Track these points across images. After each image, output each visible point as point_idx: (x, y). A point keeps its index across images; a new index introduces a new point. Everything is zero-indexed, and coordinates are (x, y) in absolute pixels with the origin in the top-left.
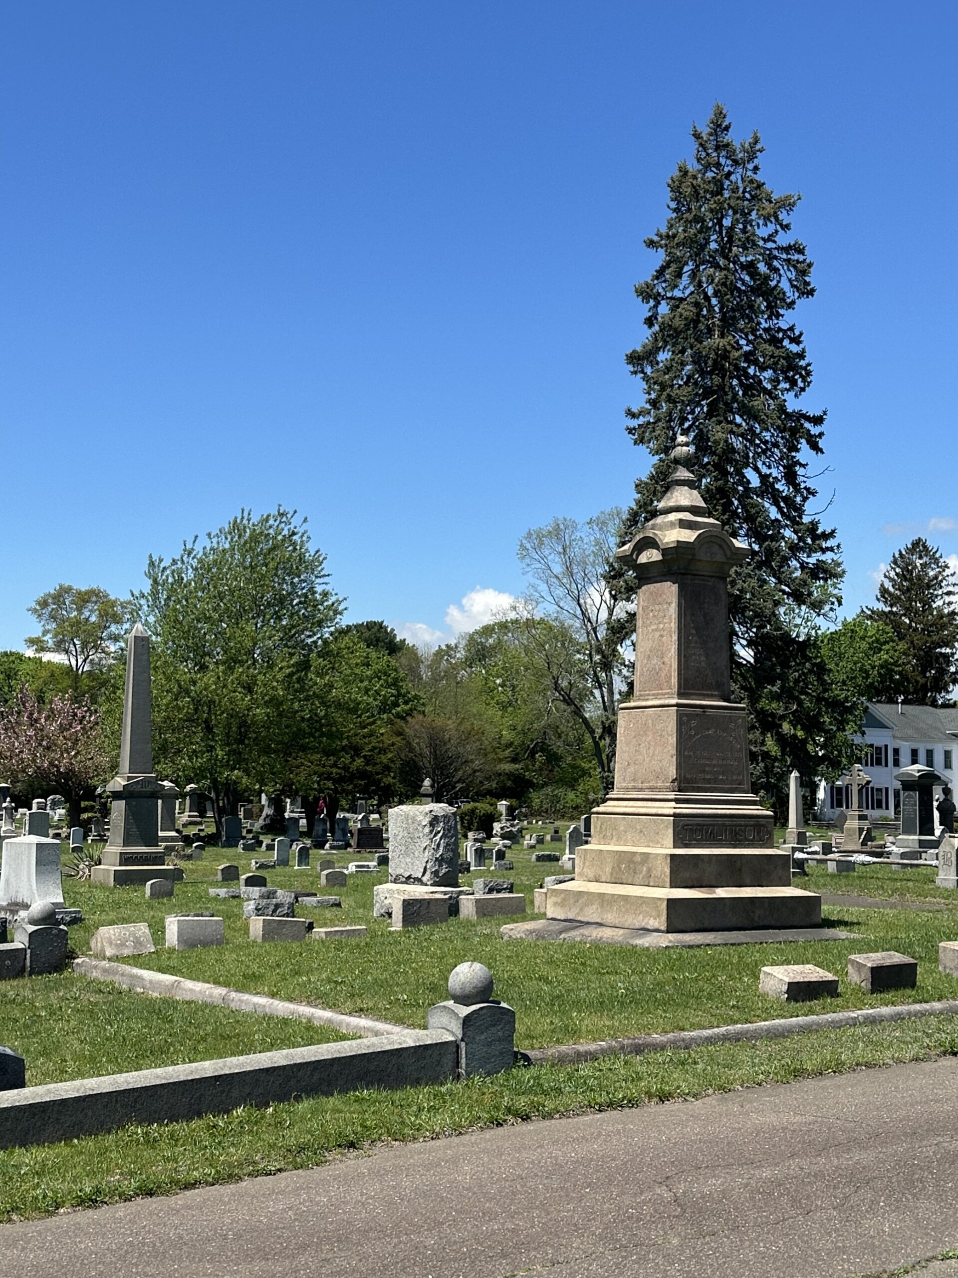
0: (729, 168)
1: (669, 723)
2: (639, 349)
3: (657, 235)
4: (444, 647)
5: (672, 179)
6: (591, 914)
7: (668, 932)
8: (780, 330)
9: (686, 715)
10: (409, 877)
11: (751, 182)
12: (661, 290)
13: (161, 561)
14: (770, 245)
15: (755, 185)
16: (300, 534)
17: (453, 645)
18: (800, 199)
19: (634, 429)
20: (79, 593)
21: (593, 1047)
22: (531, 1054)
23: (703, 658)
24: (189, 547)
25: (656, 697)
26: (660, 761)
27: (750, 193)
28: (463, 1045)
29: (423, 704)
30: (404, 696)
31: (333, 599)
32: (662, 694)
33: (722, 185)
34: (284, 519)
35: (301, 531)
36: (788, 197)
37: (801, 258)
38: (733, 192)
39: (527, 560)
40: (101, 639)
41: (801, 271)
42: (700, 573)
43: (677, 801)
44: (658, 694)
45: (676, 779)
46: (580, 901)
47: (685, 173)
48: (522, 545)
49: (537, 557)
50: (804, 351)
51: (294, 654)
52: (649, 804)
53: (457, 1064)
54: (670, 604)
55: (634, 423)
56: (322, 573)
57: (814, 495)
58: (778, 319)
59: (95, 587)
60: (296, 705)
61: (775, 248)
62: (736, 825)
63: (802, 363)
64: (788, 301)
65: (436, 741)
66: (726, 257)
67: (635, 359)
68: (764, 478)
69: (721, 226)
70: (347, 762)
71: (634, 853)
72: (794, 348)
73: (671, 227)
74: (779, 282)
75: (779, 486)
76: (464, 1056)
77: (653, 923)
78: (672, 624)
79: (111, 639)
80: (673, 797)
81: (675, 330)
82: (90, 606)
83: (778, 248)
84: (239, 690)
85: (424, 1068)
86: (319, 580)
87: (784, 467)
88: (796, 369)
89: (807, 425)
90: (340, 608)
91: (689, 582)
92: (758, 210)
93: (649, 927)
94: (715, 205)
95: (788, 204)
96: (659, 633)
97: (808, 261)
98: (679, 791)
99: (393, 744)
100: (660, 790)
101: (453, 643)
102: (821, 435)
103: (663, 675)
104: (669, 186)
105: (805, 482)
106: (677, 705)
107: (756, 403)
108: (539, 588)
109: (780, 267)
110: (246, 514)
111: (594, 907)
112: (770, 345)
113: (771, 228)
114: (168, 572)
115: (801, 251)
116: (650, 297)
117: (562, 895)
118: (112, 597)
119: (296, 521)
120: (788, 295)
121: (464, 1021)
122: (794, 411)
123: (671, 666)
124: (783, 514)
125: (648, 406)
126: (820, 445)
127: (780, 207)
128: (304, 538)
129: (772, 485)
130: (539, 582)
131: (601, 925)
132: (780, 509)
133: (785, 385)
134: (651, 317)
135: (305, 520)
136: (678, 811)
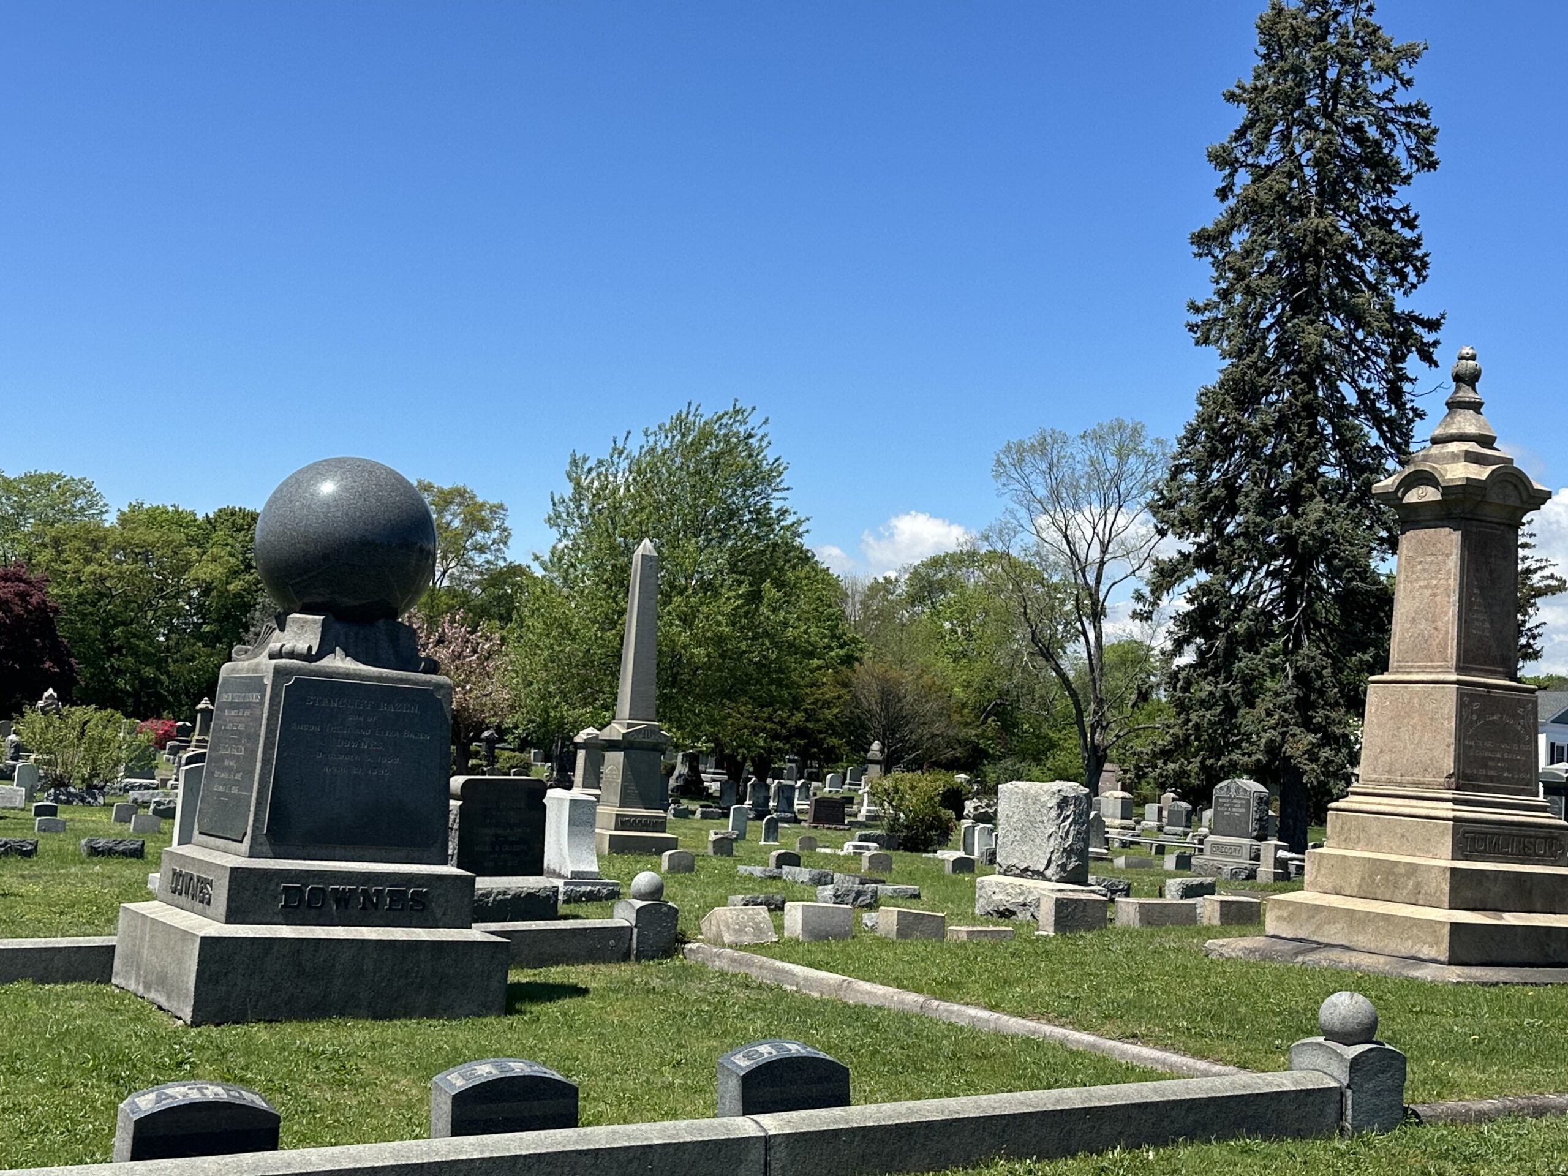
0: (1338, 7)
1: (1447, 702)
2: (1210, 227)
3: (1238, 86)
4: (881, 580)
5: (1261, 18)
6: (1333, 934)
7: (1450, 964)
8: (1390, 210)
9: (1468, 695)
10: (1027, 869)
11: (1366, 25)
12: (1239, 155)
13: (585, 460)
14: (1385, 104)
15: (1370, 29)
16: (759, 437)
17: (893, 578)
18: (1426, 48)
19: (1197, 326)
20: (441, 491)
21: (1486, 1105)
22: (1420, 1109)
23: (1487, 625)
24: (620, 445)
25: (1423, 670)
26: (1431, 750)
27: (1362, 38)
28: (1349, 1092)
29: (861, 650)
30: (839, 638)
31: (790, 520)
32: (1433, 667)
33: (1328, 27)
34: (739, 417)
35: (760, 433)
36: (1412, 46)
37: (1424, 122)
38: (1343, 37)
39: (1004, 479)
40: (465, 548)
41: (1424, 139)
42: (1489, 519)
43: (1455, 801)
44: (1426, 667)
45: (1453, 774)
46: (1317, 918)
47: (1279, 11)
48: (998, 460)
49: (1016, 476)
50: (1419, 238)
51: (743, 582)
52: (1414, 802)
53: (1341, 1115)
54: (1448, 555)
55: (1197, 319)
56: (781, 487)
57: (1422, 419)
58: (1390, 196)
59: (460, 485)
60: (743, 646)
61: (1392, 109)
62: (1525, 836)
63: (1418, 253)
64: (1403, 174)
65: (888, 695)
66: (1329, 116)
67: (1204, 240)
68: (1363, 394)
69: (1324, 78)
70: (785, 715)
71: (1397, 863)
72: (1408, 234)
73: (1258, 77)
74: (1391, 150)
75: (1382, 405)
76: (1350, 1106)
77: (1427, 952)
78: (1452, 582)
79: (475, 549)
80: (1451, 796)
81: (1261, 205)
82: (454, 508)
83: (1394, 109)
84: (677, 622)
85: (1305, 1117)
86: (776, 494)
87: (1388, 381)
88: (1408, 259)
89: (1418, 330)
90: (801, 530)
91: (1474, 529)
92: (1373, 60)
93: (1421, 956)
94: (1319, 53)
95: (1410, 55)
96: (1430, 591)
97: (1433, 126)
98: (1456, 789)
99: (839, 697)
100: (1428, 786)
101: (893, 575)
102: (1436, 343)
103: (1434, 643)
104: (1258, 27)
105: (1412, 401)
106: (1457, 682)
107: (1360, 300)
108: (1018, 515)
109: (1396, 132)
110: (692, 409)
111: (1339, 926)
112: (1380, 229)
113: (1387, 82)
114: (594, 474)
115: (1424, 114)
116: (1227, 164)
117: (1290, 908)
118: (480, 500)
119: (754, 421)
120: (1403, 166)
121: (1351, 1063)
122: (1403, 313)
123: (1447, 633)
124: (1386, 440)
125: (1216, 298)
126: (1435, 357)
127: (1400, 58)
128: (764, 444)
129: (1373, 402)
130: (1017, 507)
131: (1348, 948)
132: (1382, 434)
133: (1391, 280)
134: (1224, 188)
135: (766, 421)
136: (1458, 814)
